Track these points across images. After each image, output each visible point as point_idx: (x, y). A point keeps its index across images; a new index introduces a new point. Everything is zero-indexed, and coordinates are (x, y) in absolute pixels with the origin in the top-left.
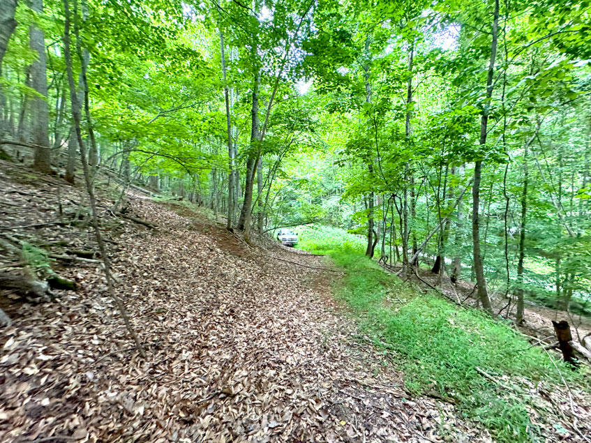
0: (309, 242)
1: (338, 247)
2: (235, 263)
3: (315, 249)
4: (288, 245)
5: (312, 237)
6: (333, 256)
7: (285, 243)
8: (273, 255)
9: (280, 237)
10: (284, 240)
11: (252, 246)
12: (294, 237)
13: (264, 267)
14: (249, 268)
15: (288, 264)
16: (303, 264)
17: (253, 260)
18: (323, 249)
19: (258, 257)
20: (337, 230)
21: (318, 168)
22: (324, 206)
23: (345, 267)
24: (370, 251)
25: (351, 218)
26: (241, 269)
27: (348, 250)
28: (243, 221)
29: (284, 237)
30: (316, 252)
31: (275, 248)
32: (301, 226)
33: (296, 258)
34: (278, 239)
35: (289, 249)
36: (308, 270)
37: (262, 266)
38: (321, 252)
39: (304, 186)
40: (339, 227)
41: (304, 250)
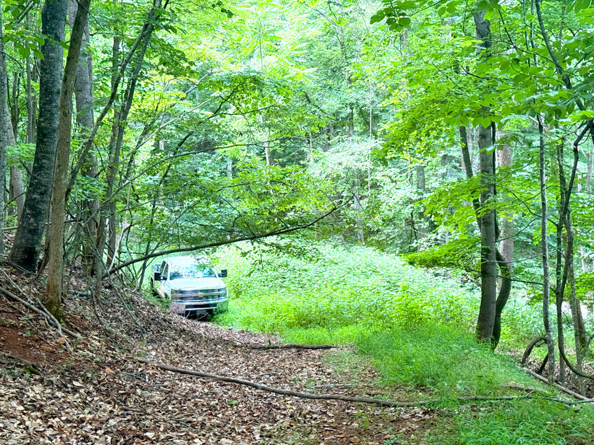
0: (269, 300)
1: (376, 312)
2: (19, 396)
3: (290, 326)
4: (192, 316)
5: (280, 283)
6: (364, 348)
7: (182, 306)
8: (153, 355)
9: (163, 288)
10: (181, 295)
11: (74, 325)
12: (215, 283)
13: (130, 404)
14: (74, 413)
15: (218, 390)
16: (267, 381)
17: (86, 380)
18: (321, 322)
19: (101, 365)
20: (364, 254)
21: (289, 38)
22: (314, 170)
23: (421, 387)
24: (489, 326)
25: (407, 211)
26: (45, 419)
27: (413, 323)
28: (35, 232)
29: (176, 284)
30: (299, 336)
31: (155, 328)
32: (245, 245)
33: (237, 360)
34: (155, 294)
35: (201, 328)
36: (290, 406)
37: (122, 400)
38: (318, 334)
39: (250, 99)
40: (369, 244)
41: (253, 329)
